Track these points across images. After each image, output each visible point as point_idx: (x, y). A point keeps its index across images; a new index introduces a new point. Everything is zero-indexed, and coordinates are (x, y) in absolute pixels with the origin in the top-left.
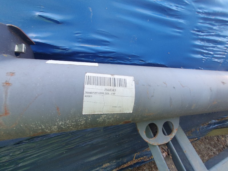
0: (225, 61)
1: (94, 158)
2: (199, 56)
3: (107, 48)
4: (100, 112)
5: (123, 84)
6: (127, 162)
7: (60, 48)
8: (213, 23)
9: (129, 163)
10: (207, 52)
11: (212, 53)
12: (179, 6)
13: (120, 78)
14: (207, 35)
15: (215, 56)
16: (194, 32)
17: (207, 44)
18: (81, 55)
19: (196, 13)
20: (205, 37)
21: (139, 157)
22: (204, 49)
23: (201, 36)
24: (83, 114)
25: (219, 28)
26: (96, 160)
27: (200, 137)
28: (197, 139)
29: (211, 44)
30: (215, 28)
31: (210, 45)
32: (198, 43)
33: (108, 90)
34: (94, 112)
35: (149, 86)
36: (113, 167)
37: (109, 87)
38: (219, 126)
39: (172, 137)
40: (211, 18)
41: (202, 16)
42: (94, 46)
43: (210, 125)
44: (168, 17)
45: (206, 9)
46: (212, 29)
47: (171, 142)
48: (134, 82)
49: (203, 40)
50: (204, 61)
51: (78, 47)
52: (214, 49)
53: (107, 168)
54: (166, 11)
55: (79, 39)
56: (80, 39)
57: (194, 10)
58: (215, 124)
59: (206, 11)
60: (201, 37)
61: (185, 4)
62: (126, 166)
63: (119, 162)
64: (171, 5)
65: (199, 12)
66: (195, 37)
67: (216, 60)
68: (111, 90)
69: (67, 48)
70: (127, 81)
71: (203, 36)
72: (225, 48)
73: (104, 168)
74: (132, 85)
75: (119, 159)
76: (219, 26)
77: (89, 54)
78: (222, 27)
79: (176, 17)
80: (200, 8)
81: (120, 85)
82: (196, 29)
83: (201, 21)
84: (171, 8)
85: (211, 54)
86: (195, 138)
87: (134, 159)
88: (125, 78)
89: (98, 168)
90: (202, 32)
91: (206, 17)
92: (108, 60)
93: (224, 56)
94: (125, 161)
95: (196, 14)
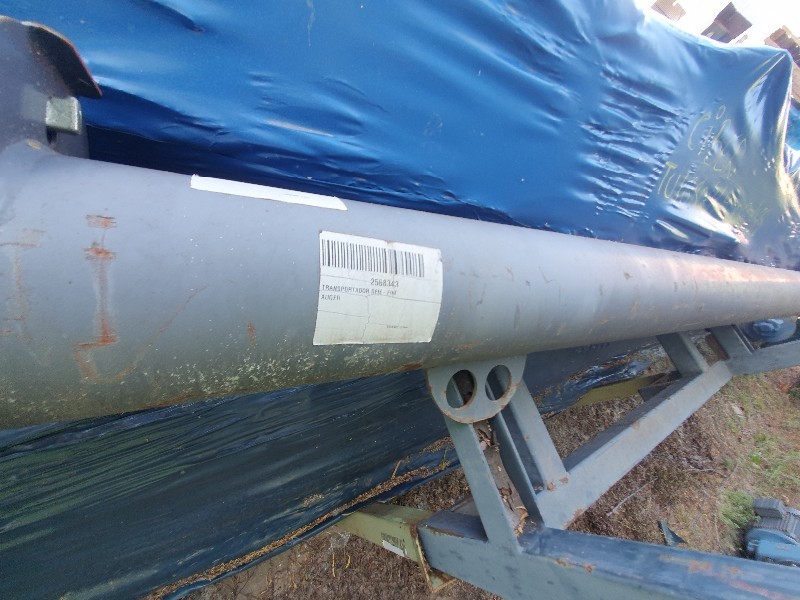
0: (642, 217)
1: (277, 483)
2: (591, 197)
3: (352, 144)
4: (356, 339)
5: (414, 267)
6: (374, 486)
7: (197, 123)
8: (634, 108)
9: (379, 487)
10: (608, 187)
11: (619, 192)
12: (564, 43)
13: (408, 251)
14: (615, 142)
15: (626, 200)
16: (587, 128)
17: (612, 167)
18: (267, 156)
19: (602, 74)
20: (610, 146)
21: (407, 470)
22: (604, 180)
23: (603, 141)
24: (315, 344)
25: (645, 127)
26: (284, 486)
27: (560, 408)
28: (553, 413)
29: (620, 167)
30: (635, 124)
31: (619, 169)
32: (593, 160)
33: (379, 283)
34: (342, 340)
35: (475, 275)
36: (334, 502)
37: (381, 276)
38: (606, 380)
39: (505, 404)
40: (632, 95)
41: (615, 85)
42: (311, 131)
43: (587, 377)
44: (532, 70)
45: (624, 67)
46: (628, 126)
47: (501, 416)
48: (440, 264)
49: (605, 154)
50: (599, 211)
51: (258, 127)
52: (626, 181)
53: (314, 506)
54: (528, 51)
55: (264, 99)
56: (268, 99)
57: (597, 63)
58: (598, 374)
59: (624, 73)
60: (603, 145)
61: (578, 40)
62: (370, 496)
63: (350, 489)
64: (544, 37)
65: (608, 74)
66: (588, 142)
67: (625, 212)
68: (387, 283)
69: (222, 125)
70: (426, 261)
71: (607, 142)
72: (648, 183)
73: (307, 509)
74: (436, 272)
75: (351, 480)
76: (645, 120)
77: (293, 158)
78: (650, 124)
79: (551, 74)
80: (612, 62)
81: (409, 271)
82: (594, 122)
83: (610, 100)
84: (543, 46)
85: (615, 195)
86: (550, 412)
87: (393, 476)
88: (421, 253)
89: (288, 511)
90: (607, 133)
91: (621, 90)
92: (351, 182)
93: (643, 204)
94: (368, 485)
95: (601, 78)
